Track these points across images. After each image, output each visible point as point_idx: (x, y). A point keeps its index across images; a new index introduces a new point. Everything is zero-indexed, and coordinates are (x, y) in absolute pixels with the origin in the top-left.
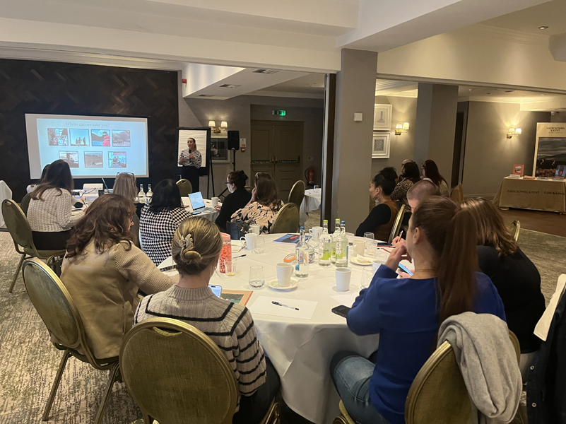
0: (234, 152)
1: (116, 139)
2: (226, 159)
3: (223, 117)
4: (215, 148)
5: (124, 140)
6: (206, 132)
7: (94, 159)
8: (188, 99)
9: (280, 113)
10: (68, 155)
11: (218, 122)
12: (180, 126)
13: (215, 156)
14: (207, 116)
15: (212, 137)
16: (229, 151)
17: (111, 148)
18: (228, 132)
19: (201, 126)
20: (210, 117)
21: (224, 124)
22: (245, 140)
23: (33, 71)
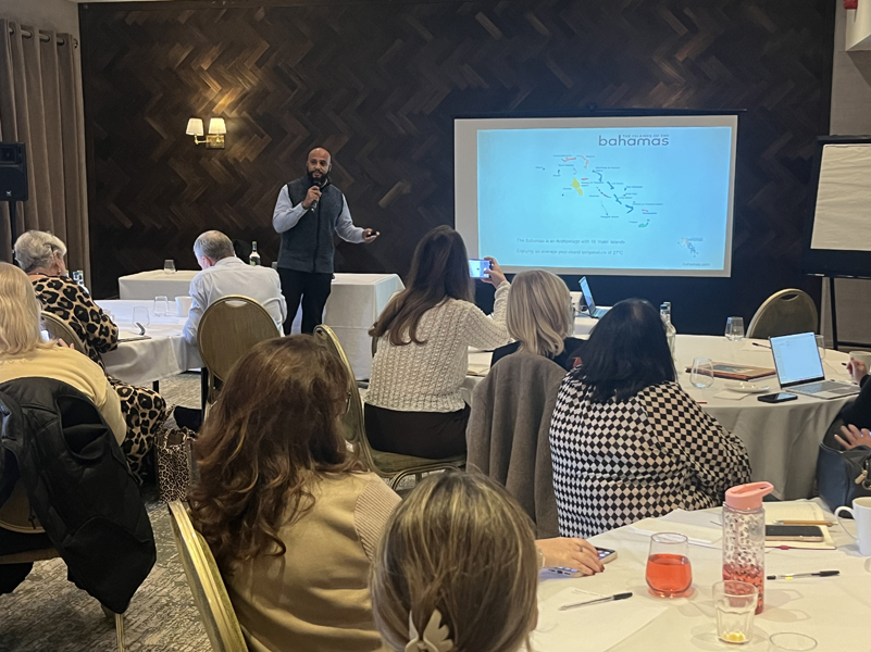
12: (832, 132)
23: (481, 18)
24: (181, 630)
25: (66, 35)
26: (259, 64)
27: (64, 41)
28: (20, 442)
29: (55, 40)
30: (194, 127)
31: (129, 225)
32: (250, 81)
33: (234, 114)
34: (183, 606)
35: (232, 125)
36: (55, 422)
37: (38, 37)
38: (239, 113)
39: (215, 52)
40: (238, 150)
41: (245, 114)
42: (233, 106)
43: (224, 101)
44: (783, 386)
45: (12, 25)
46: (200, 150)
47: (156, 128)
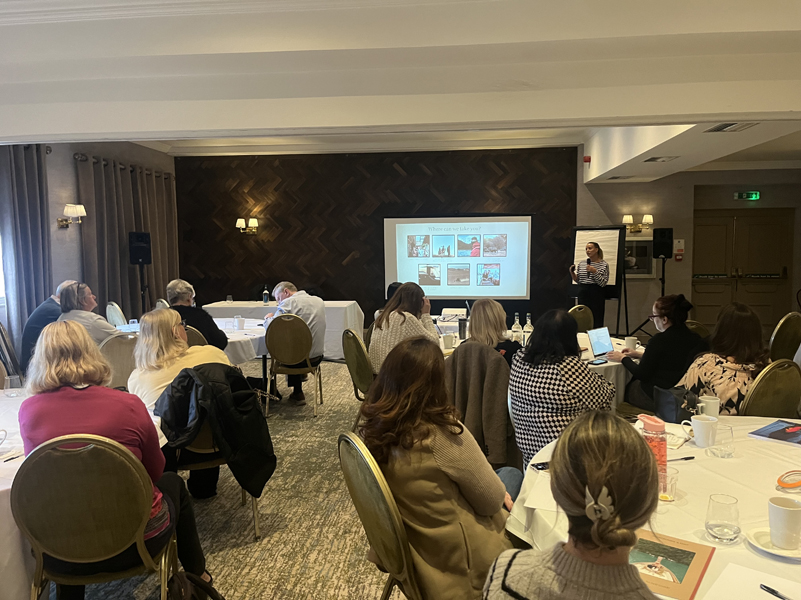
0: (664, 262)
1: (488, 246)
2: (649, 272)
3: (645, 208)
4: (630, 255)
5: (499, 248)
6: (618, 232)
7: (459, 275)
8: (592, 185)
9: (749, 196)
10: (429, 269)
11: (638, 217)
12: (578, 224)
13: (631, 268)
14: (620, 207)
15: (627, 239)
16: (654, 260)
17: (481, 260)
18: (655, 231)
19: (610, 224)
20: (625, 209)
21: (648, 219)
22: (682, 241)
23: (396, 165)
24: (282, 505)
25: (169, 174)
26: (276, 190)
27: (168, 177)
28: (209, 402)
29: (164, 176)
30: (240, 223)
31: (202, 276)
32: (270, 199)
33: (262, 216)
34: (279, 491)
35: (261, 222)
36: (227, 390)
37: (154, 175)
38: (265, 215)
39: (251, 183)
40: (265, 236)
41: (268, 216)
42: (261, 212)
43: (256, 209)
44: (595, 356)
45: (141, 168)
46: (244, 235)
47: (218, 223)
